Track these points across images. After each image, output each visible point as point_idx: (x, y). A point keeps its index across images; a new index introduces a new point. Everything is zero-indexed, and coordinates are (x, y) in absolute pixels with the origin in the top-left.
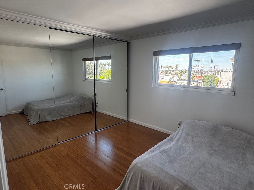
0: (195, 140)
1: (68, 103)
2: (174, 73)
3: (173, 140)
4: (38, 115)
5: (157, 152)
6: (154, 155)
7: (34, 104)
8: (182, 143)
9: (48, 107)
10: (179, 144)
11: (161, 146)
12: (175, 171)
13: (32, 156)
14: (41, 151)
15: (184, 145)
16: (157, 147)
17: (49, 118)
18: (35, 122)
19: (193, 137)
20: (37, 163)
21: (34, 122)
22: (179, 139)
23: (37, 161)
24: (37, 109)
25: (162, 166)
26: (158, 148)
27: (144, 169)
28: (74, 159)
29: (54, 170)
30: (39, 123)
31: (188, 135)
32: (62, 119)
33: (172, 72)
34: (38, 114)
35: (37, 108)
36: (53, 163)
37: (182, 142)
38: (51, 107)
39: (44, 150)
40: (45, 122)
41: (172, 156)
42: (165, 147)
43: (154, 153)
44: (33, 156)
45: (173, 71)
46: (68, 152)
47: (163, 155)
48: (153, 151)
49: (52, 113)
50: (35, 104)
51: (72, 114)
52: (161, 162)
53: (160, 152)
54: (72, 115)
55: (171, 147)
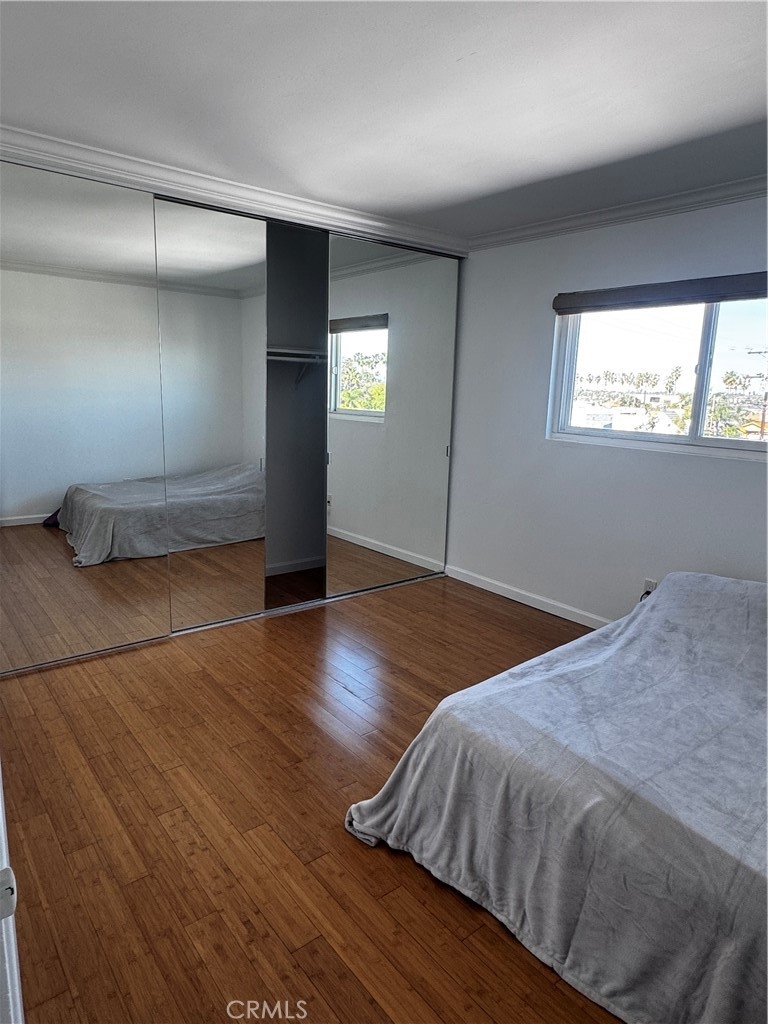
0: (699, 648)
1: (219, 493)
2: (661, 403)
3: (608, 645)
4: (106, 531)
5: (536, 678)
6: (523, 687)
7: (95, 492)
8: (644, 657)
9: (143, 505)
10: (632, 658)
11: (557, 662)
12: (599, 745)
13: (78, 668)
14: (110, 656)
15: (648, 664)
16: (541, 664)
17: (145, 547)
18: (96, 556)
19: (690, 638)
20: (95, 691)
21: (91, 557)
22: (631, 641)
23: (96, 687)
24: (105, 510)
25: (549, 724)
26: (541, 667)
27: (478, 729)
28: (227, 689)
29: (154, 721)
30: (110, 561)
31: (674, 629)
32: (196, 554)
33: (653, 399)
34: (106, 527)
35: (104, 506)
36: (151, 698)
37: (645, 650)
38: (156, 504)
39: (120, 653)
40: (130, 559)
41: (593, 697)
42: (572, 665)
43: (524, 682)
44: (84, 669)
45: (655, 396)
46: (204, 664)
47: (557, 689)
48: (523, 675)
49: (158, 529)
50: (98, 493)
51: (229, 536)
52: (547, 712)
53: (549, 680)
54: (230, 540)
55: (597, 666)
